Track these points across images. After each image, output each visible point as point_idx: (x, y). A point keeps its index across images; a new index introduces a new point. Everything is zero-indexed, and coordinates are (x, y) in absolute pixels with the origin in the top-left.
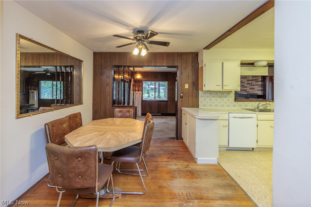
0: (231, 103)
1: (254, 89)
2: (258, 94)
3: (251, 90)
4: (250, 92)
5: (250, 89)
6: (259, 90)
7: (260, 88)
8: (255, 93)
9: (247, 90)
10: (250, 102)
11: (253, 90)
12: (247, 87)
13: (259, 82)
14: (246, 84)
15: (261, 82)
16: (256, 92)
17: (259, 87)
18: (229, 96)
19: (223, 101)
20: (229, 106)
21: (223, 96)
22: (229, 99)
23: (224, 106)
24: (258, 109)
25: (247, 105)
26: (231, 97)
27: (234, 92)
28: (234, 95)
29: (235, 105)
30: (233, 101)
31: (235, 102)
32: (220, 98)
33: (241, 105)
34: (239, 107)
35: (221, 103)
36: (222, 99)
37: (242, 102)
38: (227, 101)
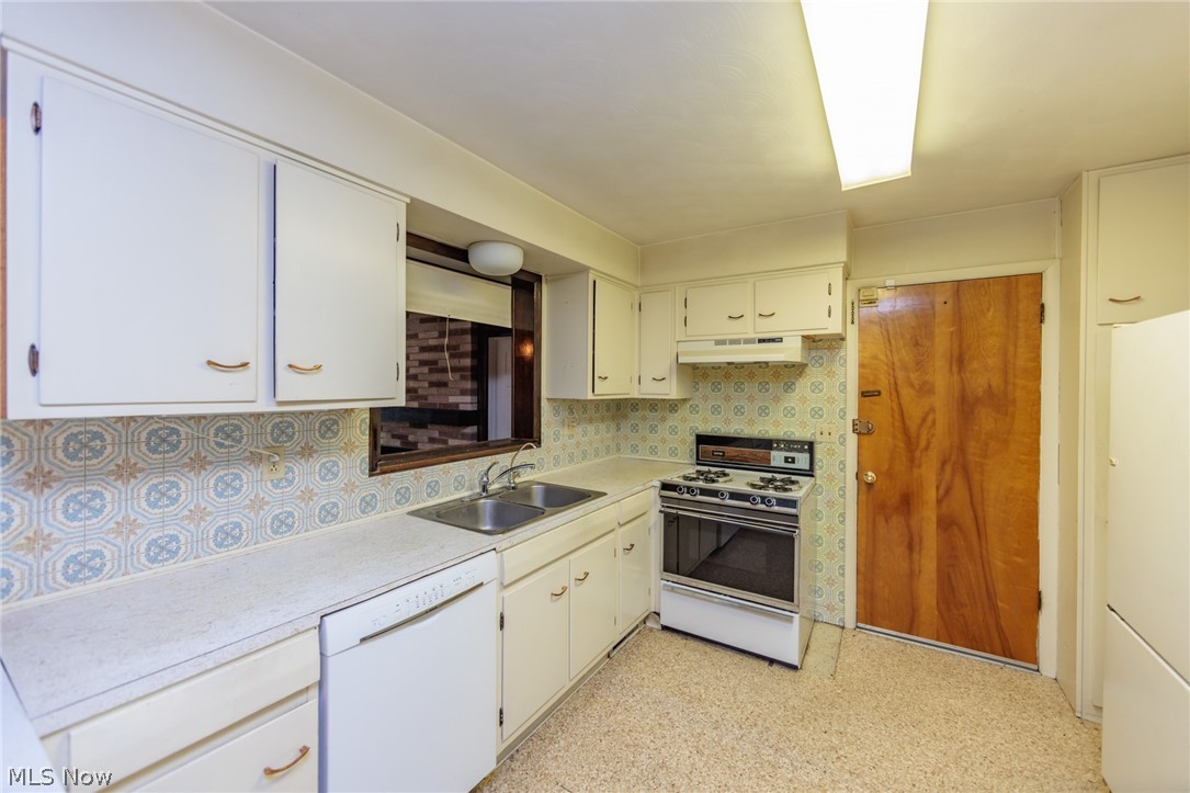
0: (350, 488)
1: (445, 384)
2: (462, 408)
3: (434, 390)
4: (431, 400)
5: (432, 384)
6: (463, 392)
7: (469, 385)
8: (450, 405)
9: (420, 392)
10: (451, 464)
11: (443, 390)
12: (420, 377)
13: (462, 355)
14: (417, 364)
15: (472, 357)
16: (452, 399)
17: (463, 378)
18: (334, 440)
19: (286, 487)
20: (337, 516)
21: (288, 444)
22: (335, 464)
23: (296, 526)
24: (484, 494)
25: (437, 482)
26: (349, 448)
27: (368, 415)
28: (363, 433)
29: (374, 496)
30: (363, 473)
31: (374, 478)
32: (264, 468)
33: (407, 488)
34: (398, 502)
35: (267, 503)
36: (281, 474)
37: (412, 472)
38: (317, 478)
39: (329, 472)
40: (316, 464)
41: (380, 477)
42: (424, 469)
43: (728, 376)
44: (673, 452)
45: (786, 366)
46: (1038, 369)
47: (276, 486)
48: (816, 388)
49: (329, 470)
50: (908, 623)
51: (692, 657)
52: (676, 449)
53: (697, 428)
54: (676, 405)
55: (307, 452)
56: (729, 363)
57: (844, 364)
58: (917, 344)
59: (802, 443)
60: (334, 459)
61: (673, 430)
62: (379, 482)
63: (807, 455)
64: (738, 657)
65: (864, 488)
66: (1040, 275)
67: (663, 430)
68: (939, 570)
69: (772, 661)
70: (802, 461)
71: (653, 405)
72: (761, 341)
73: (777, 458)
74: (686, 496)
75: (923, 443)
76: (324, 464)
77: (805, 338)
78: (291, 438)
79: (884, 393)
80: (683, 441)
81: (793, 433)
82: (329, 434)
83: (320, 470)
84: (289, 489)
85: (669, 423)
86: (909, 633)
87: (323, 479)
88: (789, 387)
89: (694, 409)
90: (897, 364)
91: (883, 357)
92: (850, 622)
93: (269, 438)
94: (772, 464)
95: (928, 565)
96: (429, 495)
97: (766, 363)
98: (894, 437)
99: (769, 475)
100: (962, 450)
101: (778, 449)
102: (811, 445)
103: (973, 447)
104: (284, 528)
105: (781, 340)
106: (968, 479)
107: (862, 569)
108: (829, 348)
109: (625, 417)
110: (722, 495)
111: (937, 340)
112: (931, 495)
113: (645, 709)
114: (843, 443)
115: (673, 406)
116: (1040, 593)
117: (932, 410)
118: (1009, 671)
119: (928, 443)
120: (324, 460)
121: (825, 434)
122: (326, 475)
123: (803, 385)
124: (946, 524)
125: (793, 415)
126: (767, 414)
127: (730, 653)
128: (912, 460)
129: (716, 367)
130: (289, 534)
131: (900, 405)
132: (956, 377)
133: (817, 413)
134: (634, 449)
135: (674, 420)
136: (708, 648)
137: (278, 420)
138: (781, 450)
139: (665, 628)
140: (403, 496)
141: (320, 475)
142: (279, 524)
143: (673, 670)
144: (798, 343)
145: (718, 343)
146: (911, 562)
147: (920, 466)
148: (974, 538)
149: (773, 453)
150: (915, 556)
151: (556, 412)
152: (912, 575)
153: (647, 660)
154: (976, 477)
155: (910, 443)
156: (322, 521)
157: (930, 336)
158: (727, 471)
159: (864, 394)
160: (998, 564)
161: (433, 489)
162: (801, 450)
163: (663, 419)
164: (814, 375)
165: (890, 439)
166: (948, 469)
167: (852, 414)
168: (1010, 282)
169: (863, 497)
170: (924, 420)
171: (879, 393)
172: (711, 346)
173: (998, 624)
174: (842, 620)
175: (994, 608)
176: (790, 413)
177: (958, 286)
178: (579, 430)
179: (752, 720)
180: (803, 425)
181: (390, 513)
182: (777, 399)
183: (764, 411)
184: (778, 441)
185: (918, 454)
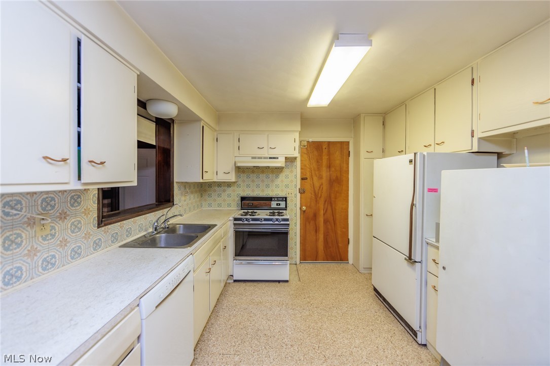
0: (87, 236)
10: (137, 218)
18: (78, 207)
19: (50, 239)
20: (80, 254)
21: (52, 211)
22: (80, 222)
23: (57, 263)
24: (156, 232)
25: (131, 228)
26: (86, 212)
27: (97, 192)
28: (94, 203)
29: (100, 239)
30: (94, 226)
31: (100, 229)
32: (37, 228)
33: (117, 233)
34: (112, 242)
35: (39, 251)
36: (47, 232)
37: (119, 223)
38: (69, 231)
39: (76, 227)
40: (68, 223)
41: (103, 228)
42: (124, 222)
43: (253, 172)
44: (229, 205)
45: (276, 168)
46: (348, 171)
47: (44, 239)
48: (287, 177)
49: (76, 226)
50: (315, 258)
51: (251, 289)
52: (230, 204)
53: (240, 194)
54: (230, 185)
55: (63, 216)
56: (254, 167)
57: (296, 168)
58: (318, 162)
59: (283, 198)
60: (79, 219)
61: (229, 196)
62: (103, 231)
63: (284, 202)
64: (267, 284)
65: (302, 212)
66: (349, 142)
67: (224, 196)
68: (324, 238)
69: (279, 281)
70: (283, 205)
71: (220, 184)
72: (270, 158)
73: (274, 204)
74: (246, 222)
75: (320, 195)
76: (73, 222)
77: (286, 158)
78: (53, 207)
79: (308, 179)
80: (234, 200)
81: (279, 194)
82: (76, 204)
83: (71, 227)
84: (52, 240)
85: (227, 192)
86: (316, 260)
87: (73, 232)
88: (277, 177)
89: (239, 186)
90: (312, 168)
91: (308, 166)
92: (298, 262)
93: (40, 208)
94: (272, 207)
95: (321, 237)
96: (127, 236)
97: (269, 167)
98: (311, 194)
99: (272, 211)
100: (330, 197)
101: (273, 201)
102: (286, 198)
103: (333, 196)
104: (50, 266)
105: (278, 158)
106: (331, 206)
107: (302, 242)
108: (291, 162)
109: (205, 191)
110: (261, 220)
111: (323, 161)
112: (322, 212)
113: (242, 313)
114: (296, 197)
115: (229, 184)
116: (349, 239)
117: (322, 184)
118: (342, 265)
119: (321, 195)
120: (73, 220)
121: (290, 193)
122: (75, 229)
123: (282, 176)
124: (326, 221)
125: (279, 187)
126: (269, 187)
127: (264, 283)
128: (316, 201)
129: (248, 168)
130: (53, 269)
131: (313, 182)
132: (328, 173)
133: (287, 186)
134: (210, 205)
135: (229, 191)
136: (255, 284)
137: (45, 196)
138: (275, 201)
139: (235, 281)
140: (115, 238)
141: (71, 229)
142: (46, 264)
143: (246, 296)
144: (284, 160)
145: (253, 158)
146: (316, 236)
147: (319, 203)
148: (333, 225)
149: (272, 202)
150: (318, 234)
151: (180, 189)
152: (317, 240)
153: (234, 295)
154: (334, 206)
155: (316, 195)
156: (72, 258)
157: (322, 159)
158: (255, 211)
159: (302, 179)
160: (339, 232)
161: (129, 232)
162: (282, 201)
163: (224, 191)
164: (286, 172)
165: (310, 194)
166: (326, 203)
167: (299, 186)
168: (342, 143)
169: (302, 216)
170: (320, 188)
171: (307, 179)
172: (250, 159)
173: (339, 251)
174: (296, 262)
175: (338, 246)
176: (277, 186)
177: (329, 143)
178: (188, 197)
179: (281, 303)
180: (282, 190)
181: (109, 248)
182: (273, 181)
183: (268, 186)
184: (274, 198)
185: (318, 199)
